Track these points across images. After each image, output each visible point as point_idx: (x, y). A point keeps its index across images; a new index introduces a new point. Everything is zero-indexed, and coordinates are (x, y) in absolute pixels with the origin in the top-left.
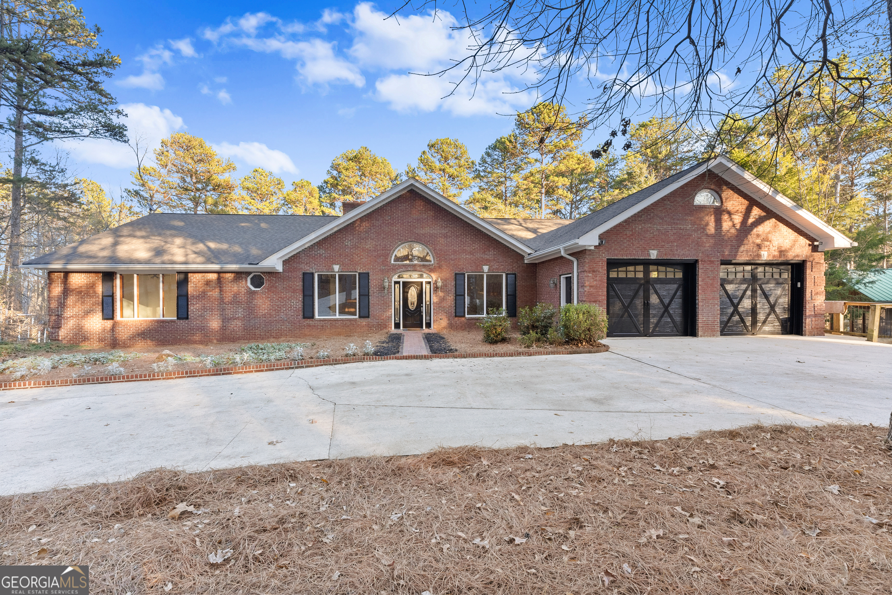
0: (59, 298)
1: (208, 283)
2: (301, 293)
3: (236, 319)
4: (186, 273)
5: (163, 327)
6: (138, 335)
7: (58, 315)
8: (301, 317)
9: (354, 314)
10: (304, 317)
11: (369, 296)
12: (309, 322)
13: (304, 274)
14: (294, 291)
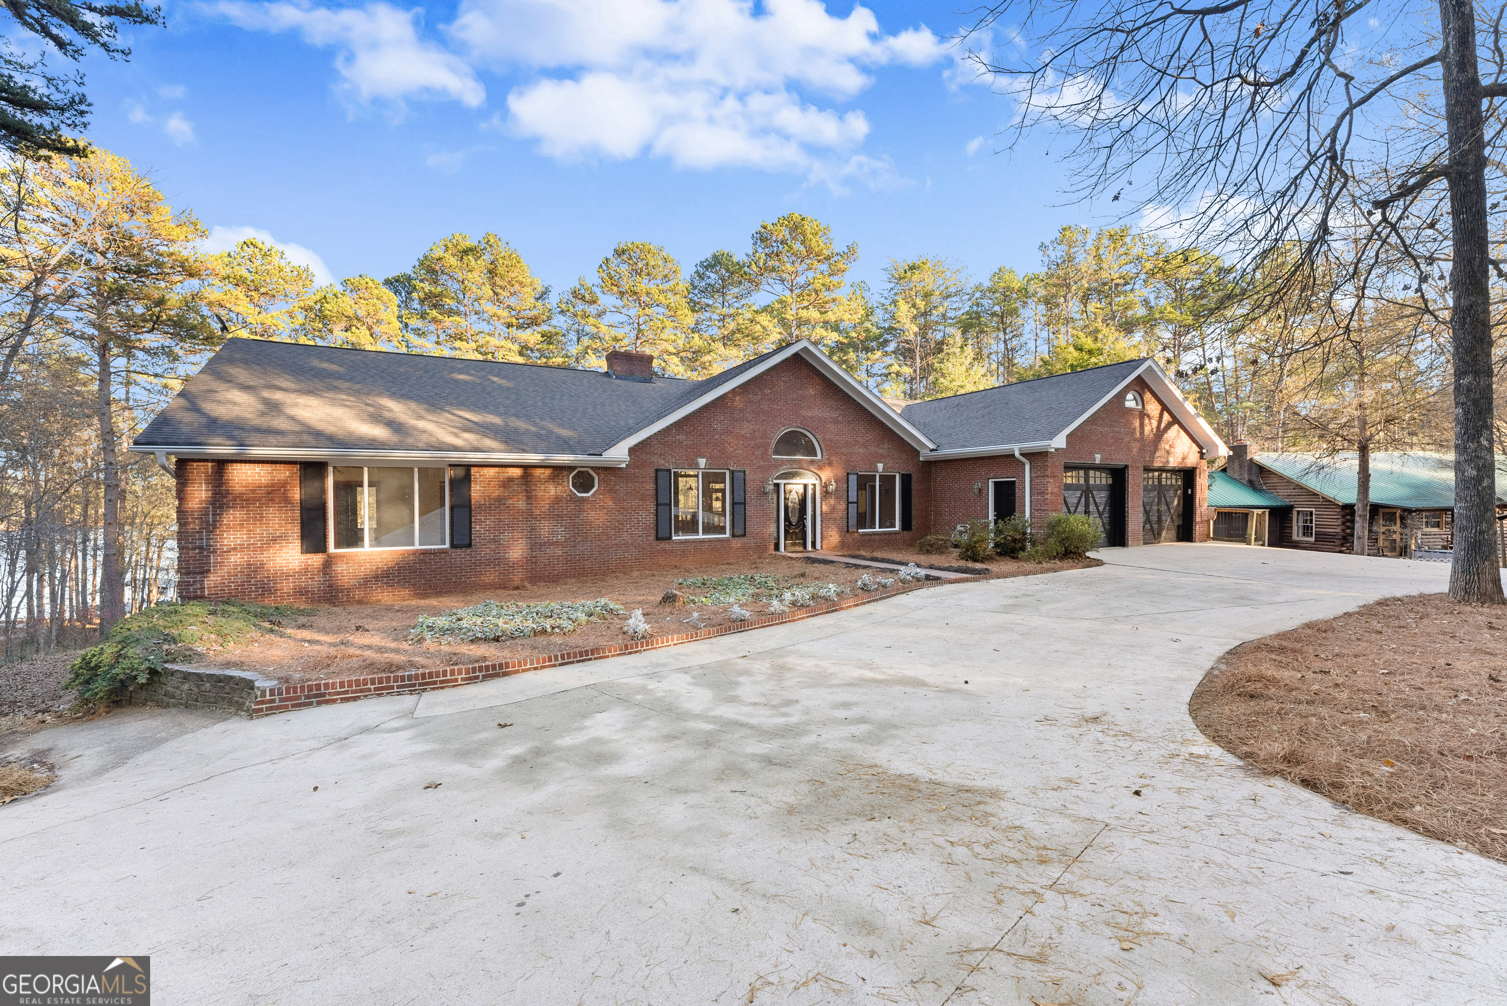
0: (204, 512)
1: (507, 483)
2: (653, 500)
3: (552, 544)
4: (468, 467)
5: (425, 562)
6: (376, 577)
7: (201, 548)
8: (652, 538)
9: (722, 530)
10: (658, 538)
11: (745, 504)
12: (664, 545)
13: (657, 471)
14: (643, 498)
